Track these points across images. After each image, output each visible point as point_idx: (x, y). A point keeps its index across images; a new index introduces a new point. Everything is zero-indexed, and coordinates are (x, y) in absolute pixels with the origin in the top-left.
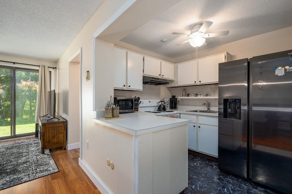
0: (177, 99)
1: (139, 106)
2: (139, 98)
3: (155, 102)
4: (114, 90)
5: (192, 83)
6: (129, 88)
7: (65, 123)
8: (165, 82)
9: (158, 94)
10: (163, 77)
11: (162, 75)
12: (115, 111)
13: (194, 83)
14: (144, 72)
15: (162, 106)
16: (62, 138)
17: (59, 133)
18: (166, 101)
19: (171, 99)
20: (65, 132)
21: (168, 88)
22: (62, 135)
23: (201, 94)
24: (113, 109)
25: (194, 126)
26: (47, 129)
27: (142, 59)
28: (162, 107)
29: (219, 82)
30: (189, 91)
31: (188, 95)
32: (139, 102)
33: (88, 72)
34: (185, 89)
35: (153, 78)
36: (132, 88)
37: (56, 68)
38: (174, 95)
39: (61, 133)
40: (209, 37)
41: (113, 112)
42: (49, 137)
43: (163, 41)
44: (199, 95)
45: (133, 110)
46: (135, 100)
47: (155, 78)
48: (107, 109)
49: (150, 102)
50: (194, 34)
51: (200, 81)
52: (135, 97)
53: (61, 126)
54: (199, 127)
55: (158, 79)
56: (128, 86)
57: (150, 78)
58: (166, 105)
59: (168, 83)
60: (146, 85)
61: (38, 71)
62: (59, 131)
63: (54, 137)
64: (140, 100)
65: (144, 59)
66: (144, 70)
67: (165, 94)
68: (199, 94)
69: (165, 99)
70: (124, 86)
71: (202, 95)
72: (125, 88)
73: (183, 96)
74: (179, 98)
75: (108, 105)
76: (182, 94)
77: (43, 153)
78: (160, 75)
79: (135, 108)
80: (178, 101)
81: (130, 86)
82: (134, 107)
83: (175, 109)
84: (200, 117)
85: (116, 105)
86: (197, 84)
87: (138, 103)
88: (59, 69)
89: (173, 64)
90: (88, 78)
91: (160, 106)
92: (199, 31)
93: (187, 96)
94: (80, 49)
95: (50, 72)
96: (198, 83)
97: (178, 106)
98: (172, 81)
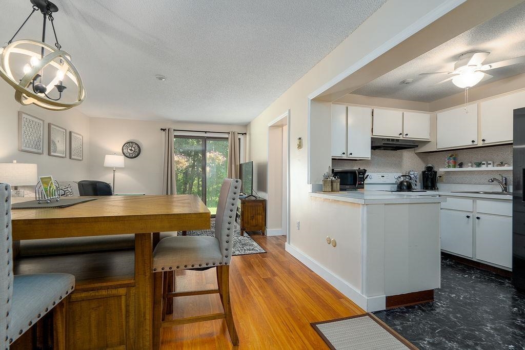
0: (436, 173)
1: (365, 182)
2: (365, 171)
3: (393, 176)
4: (333, 159)
5: (467, 143)
6: (351, 156)
7: (264, 202)
8: (410, 145)
9: (399, 165)
10: (407, 137)
11: (405, 133)
12: (335, 184)
13: (471, 143)
14: (372, 132)
15: (405, 183)
16: (261, 221)
17: (258, 214)
18: (412, 176)
19: (424, 173)
20: (264, 214)
21: (419, 154)
22: (261, 216)
23: (489, 162)
24: (332, 182)
25: (468, 217)
26: (246, 208)
27: (371, 113)
28: (404, 185)
29: (514, 140)
30: (461, 157)
31: (461, 165)
32: (365, 176)
33: (300, 139)
34: (455, 155)
35: (388, 140)
36: (354, 156)
37: (245, 134)
38: (430, 165)
39: (260, 214)
40: (492, 68)
41: (332, 185)
42: (248, 217)
43: (406, 82)
44: (484, 164)
45: (357, 186)
46: (359, 173)
47: (393, 140)
48: (325, 182)
49: (383, 176)
50: (461, 68)
51: (483, 140)
52: (359, 169)
53: (260, 206)
54: (478, 218)
55: (397, 140)
56: (348, 154)
57: (383, 139)
58: (413, 182)
59: (417, 146)
60: (377, 151)
61: (227, 138)
62: (258, 211)
63: (252, 218)
64: (366, 174)
65: (373, 112)
66: (372, 129)
67: (412, 165)
68: (483, 162)
69: (411, 173)
70: (344, 154)
71: (490, 164)
72: (344, 157)
73: (449, 166)
74: (441, 170)
75: (326, 177)
76: (448, 163)
77: (242, 235)
78: (401, 134)
79: (359, 184)
80: (441, 177)
81: (351, 154)
82: (358, 182)
83: (433, 189)
84: (478, 202)
85: (335, 178)
86: (477, 145)
87: (363, 177)
88: (250, 134)
89: (428, 113)
90: (300, 146)
91: (402, 183)
92: (469, 64)
93: (459, 166)
94: (288, 112)
95: (239, 139)
96: (481, 144)
97: (439, 185)
98: (425, 143)
